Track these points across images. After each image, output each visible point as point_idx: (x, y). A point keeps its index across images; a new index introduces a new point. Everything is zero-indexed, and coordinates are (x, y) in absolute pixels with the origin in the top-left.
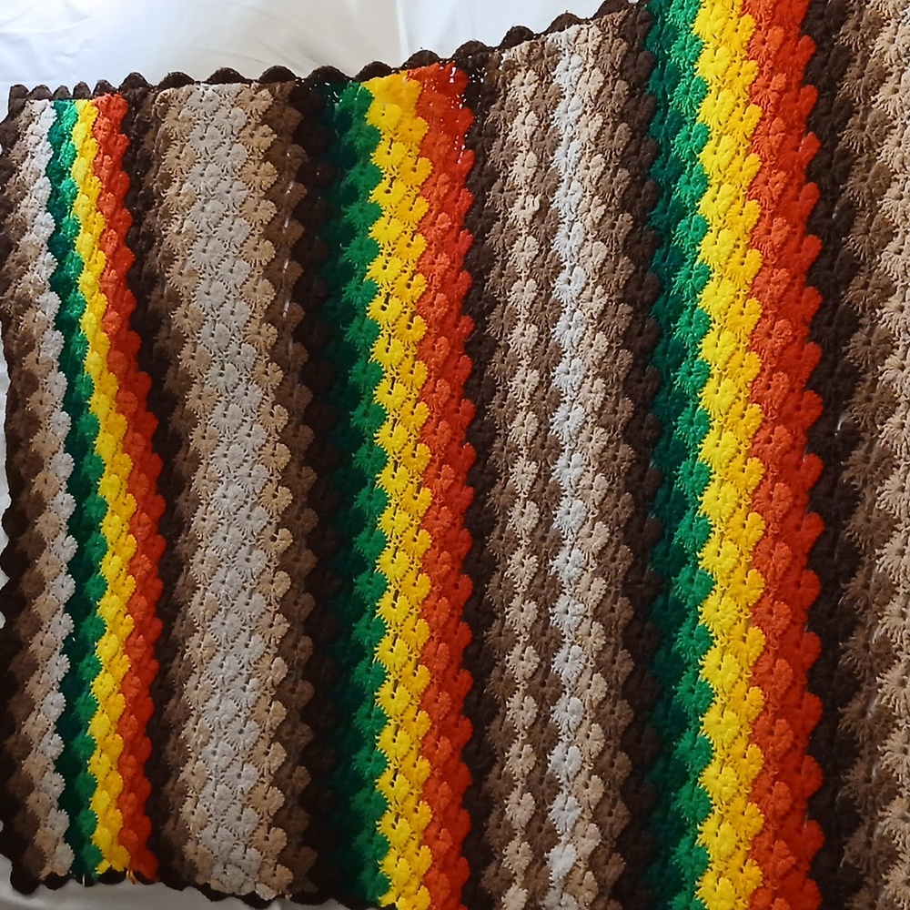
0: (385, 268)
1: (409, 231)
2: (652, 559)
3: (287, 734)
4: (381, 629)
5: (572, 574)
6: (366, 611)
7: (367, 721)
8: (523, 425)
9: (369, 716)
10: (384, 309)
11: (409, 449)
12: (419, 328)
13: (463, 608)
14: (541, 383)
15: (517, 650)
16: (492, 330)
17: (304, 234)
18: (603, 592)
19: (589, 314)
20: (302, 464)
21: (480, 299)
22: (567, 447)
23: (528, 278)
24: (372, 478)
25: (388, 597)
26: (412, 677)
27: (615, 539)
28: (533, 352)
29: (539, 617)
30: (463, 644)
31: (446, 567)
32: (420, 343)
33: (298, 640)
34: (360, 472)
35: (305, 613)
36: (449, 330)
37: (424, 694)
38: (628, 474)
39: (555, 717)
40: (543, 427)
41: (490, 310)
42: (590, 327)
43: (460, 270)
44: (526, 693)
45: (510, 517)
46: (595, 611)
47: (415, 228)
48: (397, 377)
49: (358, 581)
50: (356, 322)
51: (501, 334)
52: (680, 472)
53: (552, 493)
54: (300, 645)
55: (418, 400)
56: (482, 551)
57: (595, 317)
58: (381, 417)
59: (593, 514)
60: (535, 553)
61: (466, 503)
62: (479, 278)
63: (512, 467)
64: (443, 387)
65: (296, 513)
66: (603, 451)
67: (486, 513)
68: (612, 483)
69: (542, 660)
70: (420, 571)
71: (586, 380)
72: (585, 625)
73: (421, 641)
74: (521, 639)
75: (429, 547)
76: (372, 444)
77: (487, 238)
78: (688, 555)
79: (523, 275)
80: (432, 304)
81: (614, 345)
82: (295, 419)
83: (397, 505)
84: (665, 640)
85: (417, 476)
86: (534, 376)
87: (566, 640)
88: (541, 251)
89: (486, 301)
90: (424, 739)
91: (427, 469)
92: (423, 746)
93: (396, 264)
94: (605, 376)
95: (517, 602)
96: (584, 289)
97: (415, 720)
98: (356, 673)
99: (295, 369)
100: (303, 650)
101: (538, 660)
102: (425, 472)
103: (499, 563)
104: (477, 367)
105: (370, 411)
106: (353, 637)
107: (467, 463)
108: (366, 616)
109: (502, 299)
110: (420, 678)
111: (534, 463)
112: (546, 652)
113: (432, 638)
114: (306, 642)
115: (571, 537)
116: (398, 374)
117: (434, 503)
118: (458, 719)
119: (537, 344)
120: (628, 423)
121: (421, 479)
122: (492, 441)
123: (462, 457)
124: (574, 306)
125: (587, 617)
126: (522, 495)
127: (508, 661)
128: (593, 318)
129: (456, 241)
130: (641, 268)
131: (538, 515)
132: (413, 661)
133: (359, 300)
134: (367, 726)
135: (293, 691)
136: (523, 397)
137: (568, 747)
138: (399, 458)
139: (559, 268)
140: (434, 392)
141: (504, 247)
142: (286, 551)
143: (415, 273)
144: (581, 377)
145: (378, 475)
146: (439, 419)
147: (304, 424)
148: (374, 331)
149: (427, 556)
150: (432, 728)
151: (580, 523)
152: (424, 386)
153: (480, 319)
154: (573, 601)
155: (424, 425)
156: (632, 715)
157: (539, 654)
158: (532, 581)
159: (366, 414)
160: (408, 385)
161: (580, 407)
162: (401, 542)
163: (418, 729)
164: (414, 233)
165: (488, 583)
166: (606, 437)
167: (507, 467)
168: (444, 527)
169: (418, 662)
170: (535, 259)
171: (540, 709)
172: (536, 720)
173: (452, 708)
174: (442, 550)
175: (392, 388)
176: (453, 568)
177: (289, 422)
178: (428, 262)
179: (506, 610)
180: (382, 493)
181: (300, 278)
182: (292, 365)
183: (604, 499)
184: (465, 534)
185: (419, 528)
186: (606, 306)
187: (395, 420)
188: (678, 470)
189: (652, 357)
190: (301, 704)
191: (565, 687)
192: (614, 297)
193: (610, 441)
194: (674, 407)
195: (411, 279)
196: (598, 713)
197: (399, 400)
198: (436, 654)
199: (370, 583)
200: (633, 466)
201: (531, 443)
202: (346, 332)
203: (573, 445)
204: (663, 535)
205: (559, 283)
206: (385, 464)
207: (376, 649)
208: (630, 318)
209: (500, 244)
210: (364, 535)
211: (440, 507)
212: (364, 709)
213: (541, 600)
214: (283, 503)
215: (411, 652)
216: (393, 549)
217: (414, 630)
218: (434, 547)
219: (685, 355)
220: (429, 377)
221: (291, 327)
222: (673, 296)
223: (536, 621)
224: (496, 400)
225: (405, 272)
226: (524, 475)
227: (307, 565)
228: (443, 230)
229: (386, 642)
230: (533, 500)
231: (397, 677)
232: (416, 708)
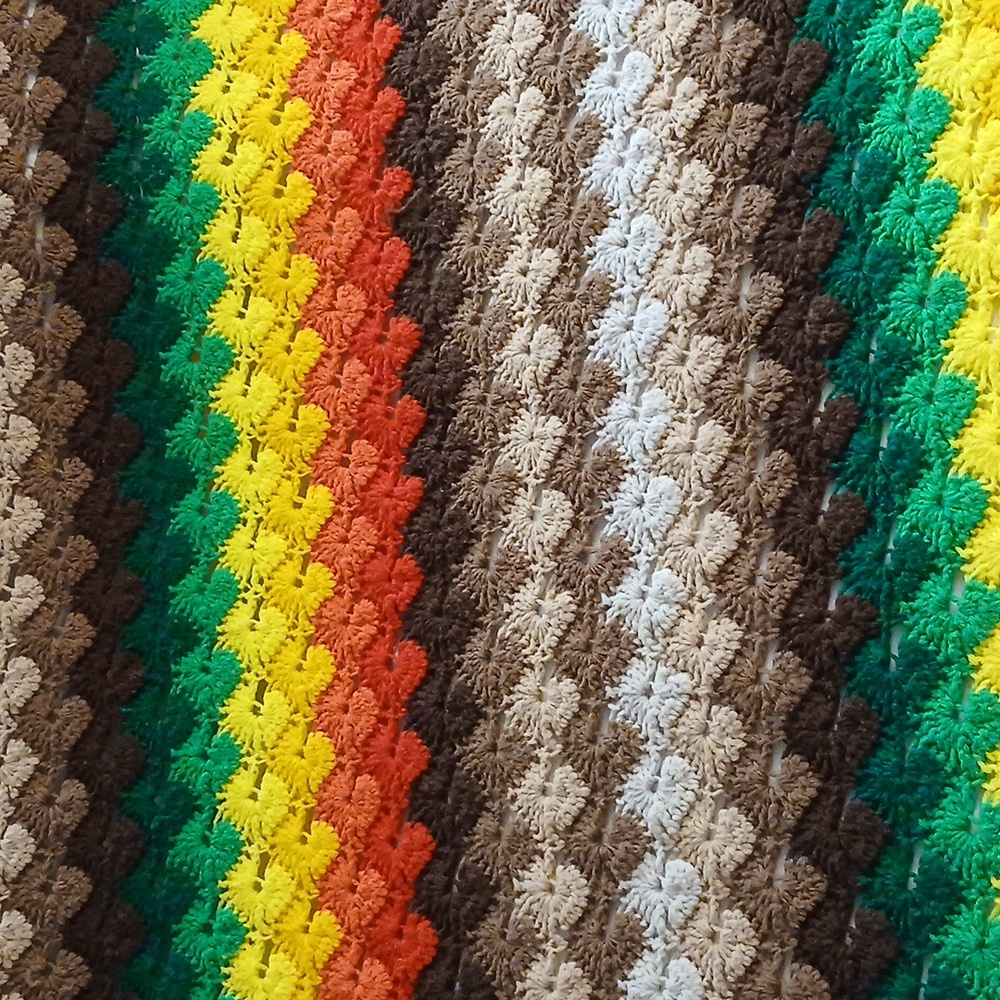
0: (226, 90)
1: (271, 25)
2: (846, 572)
3: (36, 975)
4: (231, 757)
5: (658, 616)
6: (198, 725)
7: (203, 938)
8: (528, 351)
9: (207, 929)
10: (226, 161)
11: (283, 415)
12: (300, 193)
13: (408, 705)
14: (563, 270)
15: (534, 776)
16: (451, 187)
17: (66, 30)
18: (735, 646)
19: (666, 132)
20: (63, 453)
21: (422, 134)
22: (630, 381)
23: (522, 87)
24: (207, 473)
25: (244, 696)
26: (297, 846)
27: (754, 542)
28: (542, 216)
29: (583, 707)
30: (410, 771)
31: (369, 630)
32: (301, 222)
33: (57, 787)
34: (182, 463)
35: (72, 733)
36: (358, 195)
37: (325, 878)
38: (775, 416)
39: (631, 901)
40: (573, 349)
41: (445, 153)
42: (670, 156)
43: (378, 87)
44: (561, 858)
45: (506, 525)
46: (717, 684)
47: (283, 20)
48: (255, 286)
49: (182, 668)
50: (173, 187)
51: (471, 191)
52: (904, 398)
53: (599, 469)
54: (62, 797)
55: (299, 326)
56: (445, 593)
57: (681, 134)
58: (223, 359)
59: (698, 498)
60: (566, 585)
61: (405, 506)
62: (419, 98)
63: (506, 431)
64: (352, 298)
65: (50, 544)
66: (716, 378)
67: (452, 520)
68: (739, 436)
69: (594, 790)
70: (312, 641)
71: (666, 252)
72: (696, 713)
73: (317, 775)
74: (542, 753)
75: (330, 594)
76: (205, 410)
77: (431, 28)
78: (937, 554)
79: (511, 82)
80: (323, 150)
81: (728, 180)
82: (47, 369)
83: (260, 520)
84: (891, 730)
85: (300, 465)
86: (548, 260)
87: (649, 747)
88: (548, 36)
89: (435, 135)
90: (327, 967)
91: (319, 450)
92: (326, 979)
93: (247, 85)
94: (710, 240)
95: (529, 682)
96: (650, 89)
97: (306, 930)
98: (180, 846)
99: (49, 275)
100: (66, 807)
101: (585, 791)
102: (315, 457)
103: (484, 612)
104: (421, 256)
105: (203, 351)
106: (173, 777)
107: (407, 433)
108: (199, 734)
109: (468, 130)
110: (318, 846)
111: (554, 418)
112: (603, 774)
113: (341, 766)
114: (73, 790)
115: (648, 546)
116: (256, 280)
117: (337, 513)
118: (403, 921)
119: (552, 199)
120: (772, 319)
121: (308, 470)
122: (459, 385)
123: (395, 422)
124: (629, 122)
125: (696, 698)
126: (531, 481)
127: (514, 799)
128: (674, 137)
129: (367, 38)
130: (778, 34)
131: (570, 514)
132: (301, 813)
133: (178, 147)
134: (203, 948)
135: (45, 888)
136: (526, 300)
137: (666, 962)
138: (263, 434)
139: (590, 60)
140: (332, 308)
141: (469, 38)
142: (30, 619)
143: (286, 97)
144: (656, 247)
145: (218, 468)
146: (344, 357)
147: (67, 378)
148: (208, 204)
149: (326, 612)
150: (345, 942)
151: (670, 519)
152: (310, 299)
153: (425, 169)
154: (662, 670)
155: (314, 370)
156: (822, 887)
157: (586, 778)
158: (562, 640)
159: (193, 356)
160: (280, 298)
161: (657, 304)
162: (268, 589)
163: (314, 948)
164: (281, 30)
165: (462, 651)
166: (721, 350)
167: (495, 430)
168: (361, 555)
169: (311, 816)
170: (537, 51)
171: (595, 887)
172: (587, 912)
173: (389, 901)
174: (356, 597)
175: (245, 306)
176: (382, 631)
177: (37, 375)
178: (312, 76)
179: (506, 699)
180: (227, 501)
181: (59, 107)
182: (43, 266)
183: (723, 468)
184: (407, 563)
185: (307, 560)
186: (704, 112)
187: (252, 366)
188: (897, 395)
189: (817, 192)
190: (64, 914)
191: (652, 839)
192: (722, 94)
193: (729, 359)
194: (879, 276)
195: (281, 108)
196: (734, 888)
197: (260, 328)
198: (349, 799)
199: (205, 670)
200: (789, 397)
201: (548, 381)
202: (152, 206)
203: (644, 375)
204: (870, 521)
205: (595, 87)
206: (232, 446)
207: (219, 796)
208: (762, 126)
209: (461, 33)
210: (192, 580)
211: (351, 520)
212: (197, 916)
213: (588, 673)
214: (24, 526)
215: (296, 798)
216: (252, 603)
217: (301, 755)
218: (339, 593)
219: (895, 177)
220: (322, 282)
221: (43, 194)
222: (858, 75)
223: (576, 716)
224: (466, 310)
225: (267, 96)
226: (535, 443)
227: (75, 643)
228: (340, 22)
229: (242, 781)
230: (556, 487)
231: (266, 847)
232: (308, 905)
